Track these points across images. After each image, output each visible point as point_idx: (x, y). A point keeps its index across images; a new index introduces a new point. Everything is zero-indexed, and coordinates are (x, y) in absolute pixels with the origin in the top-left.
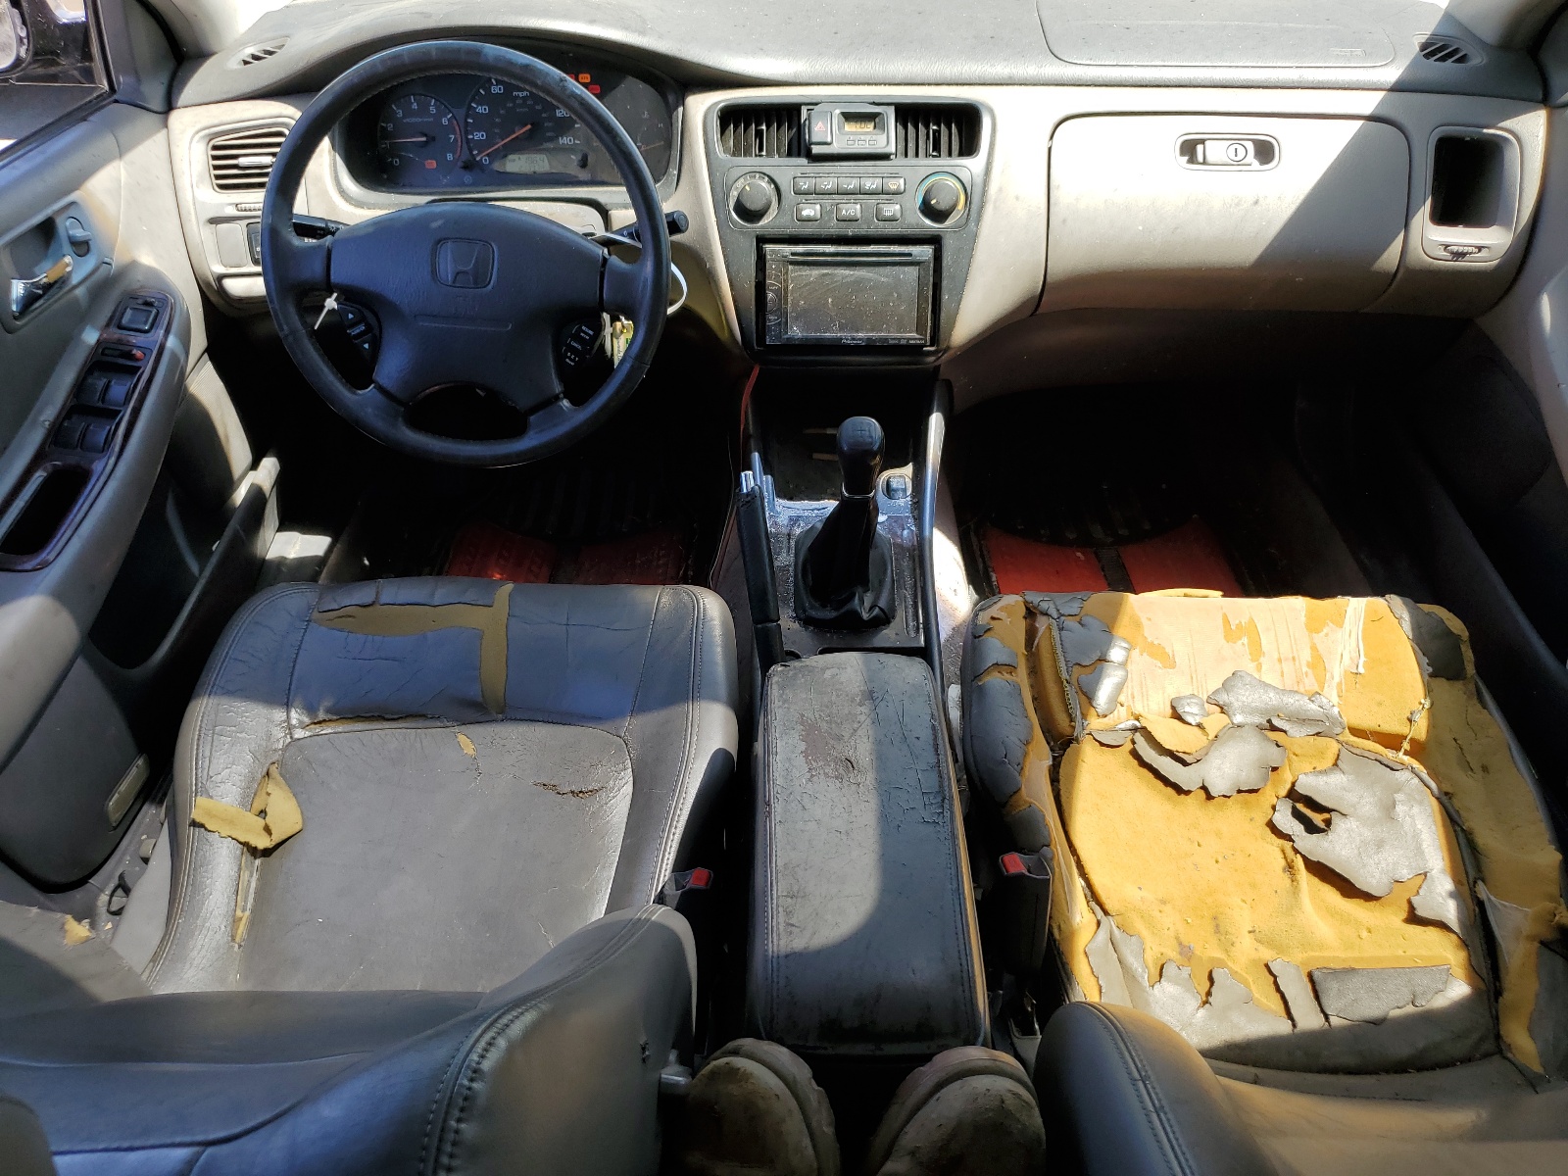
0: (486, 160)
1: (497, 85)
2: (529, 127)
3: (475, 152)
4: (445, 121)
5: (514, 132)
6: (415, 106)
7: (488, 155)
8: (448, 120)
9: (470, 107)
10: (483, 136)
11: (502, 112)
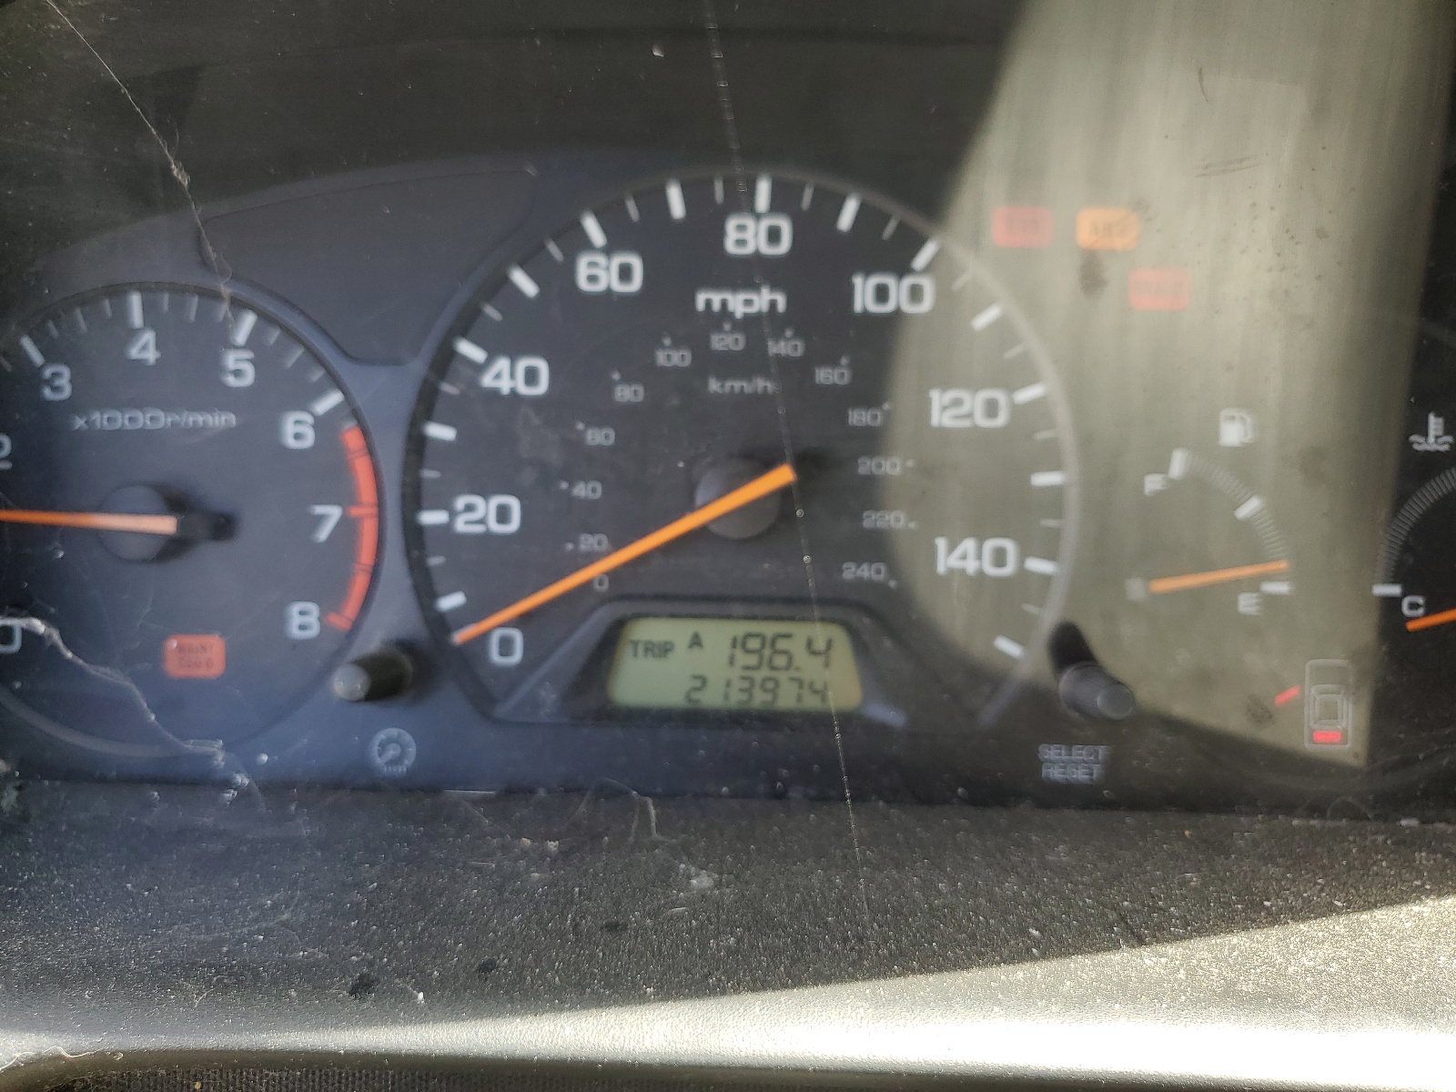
0: (506, 647)
1: (608, 251)
2: (783, 476)
3: (451, 602)
4: (297, 430)
5: (689, 506)
6: (145, 348)
7: (522, 621)
8: (321, 424)
9: (445, 360)
10: (503, 514)
11: (626, 393)
